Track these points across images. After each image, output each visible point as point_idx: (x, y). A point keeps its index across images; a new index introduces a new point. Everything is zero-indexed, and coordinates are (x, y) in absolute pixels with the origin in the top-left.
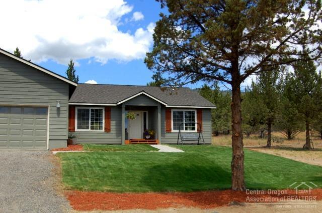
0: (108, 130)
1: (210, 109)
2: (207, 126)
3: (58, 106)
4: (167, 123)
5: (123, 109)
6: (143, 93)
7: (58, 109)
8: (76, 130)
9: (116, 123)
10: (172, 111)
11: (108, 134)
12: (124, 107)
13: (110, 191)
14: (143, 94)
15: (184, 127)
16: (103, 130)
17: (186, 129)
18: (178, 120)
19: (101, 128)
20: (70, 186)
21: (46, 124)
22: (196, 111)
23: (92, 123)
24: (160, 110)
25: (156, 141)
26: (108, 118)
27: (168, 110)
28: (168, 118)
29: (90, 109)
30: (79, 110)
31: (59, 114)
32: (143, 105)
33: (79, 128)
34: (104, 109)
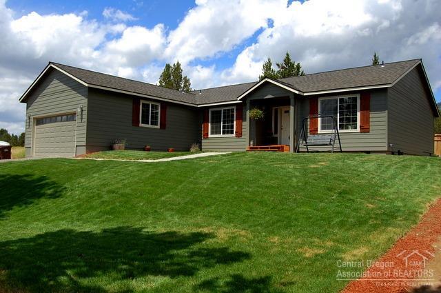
1: (386, 90)
2: (379, 119)
6: (266, 80)
7: (82, 113)
8: (210, 136)
17: (342, 127)
19: (232, 132)
22: (358, 96)
23: (224, 127)
24: (292, 101)
25: (282, 147)
26: (239, 119)
27: (314, 99)
28: (314, 111)
29: (222, 109)
30: (213, 112)
31: (82, 119)
32: (270, 96)
33: (212, 133)
34: (235, 108)
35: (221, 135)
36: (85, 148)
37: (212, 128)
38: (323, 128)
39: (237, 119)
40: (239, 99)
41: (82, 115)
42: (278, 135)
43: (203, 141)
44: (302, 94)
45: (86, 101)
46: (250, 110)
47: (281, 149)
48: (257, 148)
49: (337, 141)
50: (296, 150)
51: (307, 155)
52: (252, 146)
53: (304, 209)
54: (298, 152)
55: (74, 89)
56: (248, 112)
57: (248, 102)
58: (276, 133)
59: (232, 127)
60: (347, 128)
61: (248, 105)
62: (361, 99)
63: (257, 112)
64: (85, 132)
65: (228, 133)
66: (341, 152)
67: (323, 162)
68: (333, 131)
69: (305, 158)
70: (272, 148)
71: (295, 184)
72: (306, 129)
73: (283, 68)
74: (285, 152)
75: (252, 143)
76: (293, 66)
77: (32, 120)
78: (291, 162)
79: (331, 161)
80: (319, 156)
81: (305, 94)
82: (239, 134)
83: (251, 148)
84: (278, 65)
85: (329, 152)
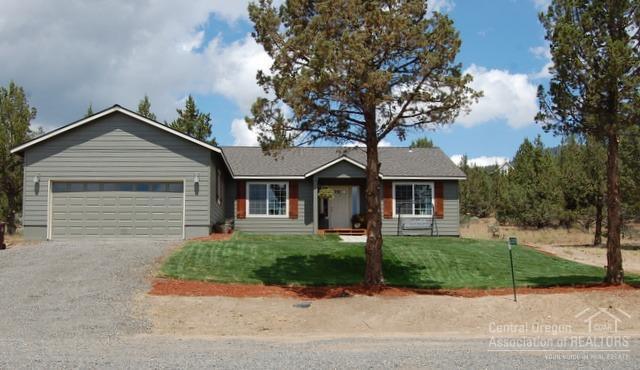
0: (293, 215)
1: (457, 181)
2: (452, 207)
3: (196, 180)
4: (385, 203)
5: (315, 183)
6: (344, 158)
7: (197, 184)
8: (248, 215)
9: (305, 205)
10: (394, 185)
11: (295, 221)
12: (315, 180)
13: (211, 281)
14: (344, 161)
15: (414, 209)
16: (287, 215)
17: (417, 212)
18: (404, 199)
19: (283, 212)
20: (163, 274)
21: (181, 205)
23: (271, 205)
26: (294, 198)
27: (388, 183)
29: (268, 184)
32: (344, 176)
33: (251, 212)
34: (288, 184)
35: (267, 215)
36: (207, 228)
37: (252, 206)
39: (290, 197)
40: (307, 175)
42: (328, 217)
43: (236, 222)
45: (207, 169)
56: (315, 192)
59: (284, 206)
62: (435, 187)
64: (206, 208)
65: (277, 213)
77: (46, 183)
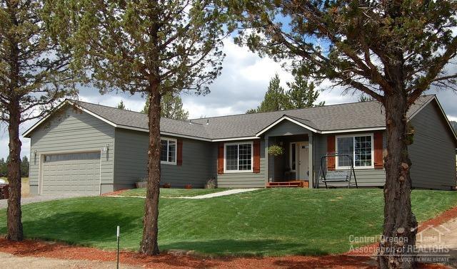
3: (104, 149)
6: (285, 118)
8: (225, 171)
11: (257, 175)
15: (355, 161)
17: (357, 164)
19: (249, 168)
22: (372, 136)
23: (240, 162)
24: (310, 138)
25: (302, 183)
26: (257, 155)
27: (331, 137)
28: (331, 149)
29: (238, 144)
30: (228, 147)
31: (108, 157)
32: (288, 134)
33: (228, 169)
34: (252, 143)
35: (238, 171)
36: (112, 186)
37: (228, 163)
38: (340, 164)
40: (257, 135)
41: (108, 153)
42: (296, 171)
43: (218, 177)
44: (319, 132)
45: (113, 140)
46: (269, 146)
47: (301, 185)
48: (277, 184)
49: (353, 177)
50: (316, 186)
51: (326, 191)
52: (271, 182)
53: (327, 227)
54: (318, 187)
55: (97, 128)
56: (266, 149)
57: (266, 138)
58: (294, 168)
59: (250, 162)
60: (363, 165)
61: (267, 142)
62: (374, 138)
63: (276, 149)
64: (112, 170)
65: (245, 168)
66: (357, 187)
67: (340, 196)
68: (349, 168)
69: (325, 193)
70: (291, 184)
71: (320, 213)
72: (325, 165)
73: (294, 87)
74: (305, 188)
75: (271, 179)
76: (306, 86)
77: (39, 157)
78: (313, 197)
79: (347, 196)
80: (337, 192)
81: (323, 133)
82: (257, 170)
83: (271, 184)
84: (288, 84)
85: (347, 187)
